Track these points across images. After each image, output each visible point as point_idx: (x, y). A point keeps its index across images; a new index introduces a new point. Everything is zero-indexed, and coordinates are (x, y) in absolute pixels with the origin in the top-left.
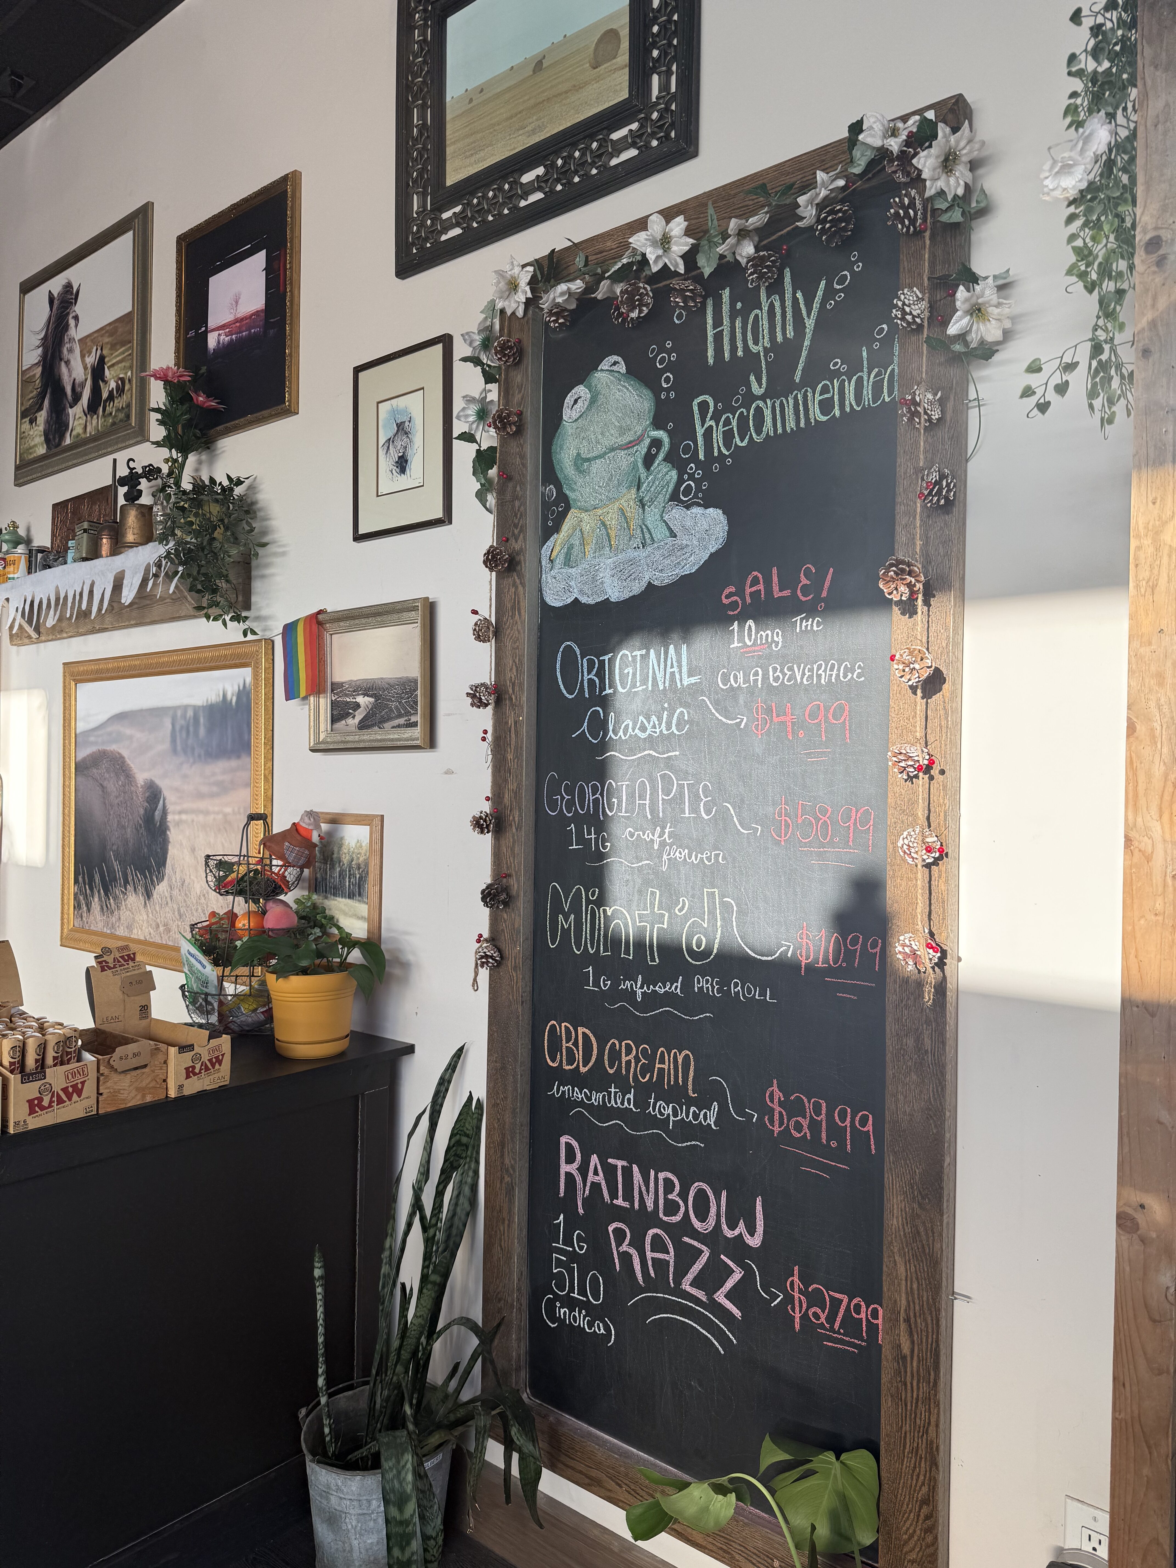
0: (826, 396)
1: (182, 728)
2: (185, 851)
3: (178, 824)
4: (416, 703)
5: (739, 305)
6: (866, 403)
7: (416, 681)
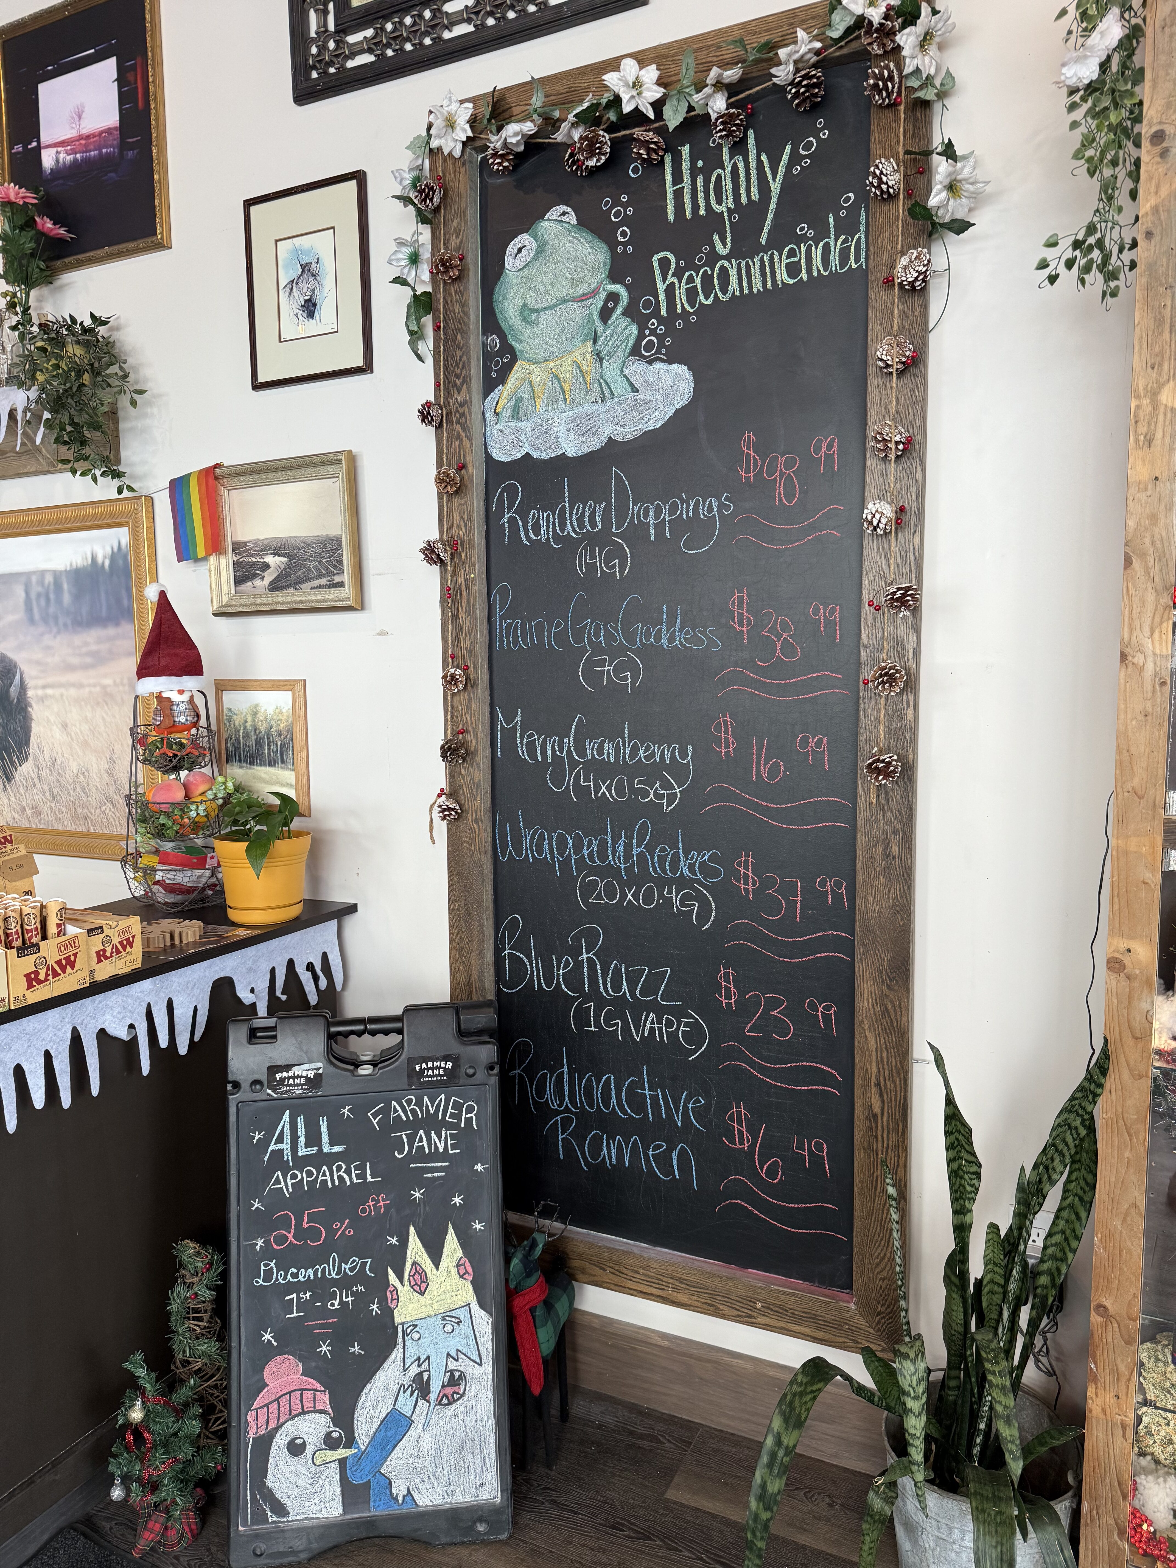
0: (793, 259)
1: (39, 595)
2: (55, 727)
3: (42, 699)
4: (341, 562)
5: (700, 164)
6: (834, 269)
7: (339, 540)
